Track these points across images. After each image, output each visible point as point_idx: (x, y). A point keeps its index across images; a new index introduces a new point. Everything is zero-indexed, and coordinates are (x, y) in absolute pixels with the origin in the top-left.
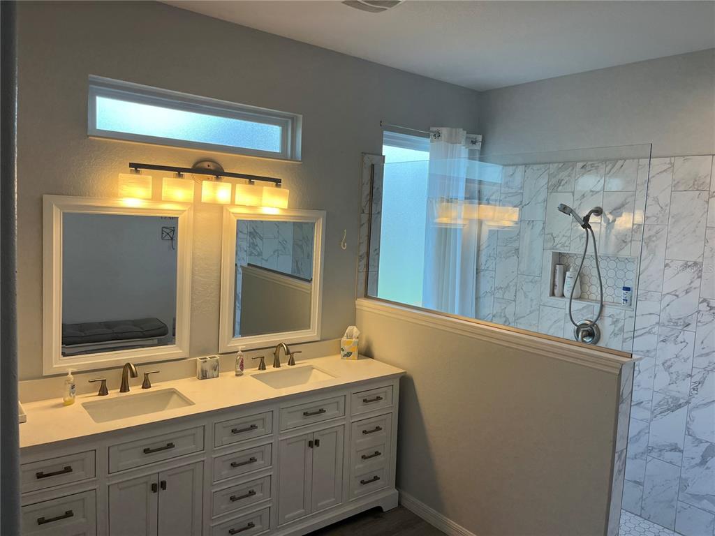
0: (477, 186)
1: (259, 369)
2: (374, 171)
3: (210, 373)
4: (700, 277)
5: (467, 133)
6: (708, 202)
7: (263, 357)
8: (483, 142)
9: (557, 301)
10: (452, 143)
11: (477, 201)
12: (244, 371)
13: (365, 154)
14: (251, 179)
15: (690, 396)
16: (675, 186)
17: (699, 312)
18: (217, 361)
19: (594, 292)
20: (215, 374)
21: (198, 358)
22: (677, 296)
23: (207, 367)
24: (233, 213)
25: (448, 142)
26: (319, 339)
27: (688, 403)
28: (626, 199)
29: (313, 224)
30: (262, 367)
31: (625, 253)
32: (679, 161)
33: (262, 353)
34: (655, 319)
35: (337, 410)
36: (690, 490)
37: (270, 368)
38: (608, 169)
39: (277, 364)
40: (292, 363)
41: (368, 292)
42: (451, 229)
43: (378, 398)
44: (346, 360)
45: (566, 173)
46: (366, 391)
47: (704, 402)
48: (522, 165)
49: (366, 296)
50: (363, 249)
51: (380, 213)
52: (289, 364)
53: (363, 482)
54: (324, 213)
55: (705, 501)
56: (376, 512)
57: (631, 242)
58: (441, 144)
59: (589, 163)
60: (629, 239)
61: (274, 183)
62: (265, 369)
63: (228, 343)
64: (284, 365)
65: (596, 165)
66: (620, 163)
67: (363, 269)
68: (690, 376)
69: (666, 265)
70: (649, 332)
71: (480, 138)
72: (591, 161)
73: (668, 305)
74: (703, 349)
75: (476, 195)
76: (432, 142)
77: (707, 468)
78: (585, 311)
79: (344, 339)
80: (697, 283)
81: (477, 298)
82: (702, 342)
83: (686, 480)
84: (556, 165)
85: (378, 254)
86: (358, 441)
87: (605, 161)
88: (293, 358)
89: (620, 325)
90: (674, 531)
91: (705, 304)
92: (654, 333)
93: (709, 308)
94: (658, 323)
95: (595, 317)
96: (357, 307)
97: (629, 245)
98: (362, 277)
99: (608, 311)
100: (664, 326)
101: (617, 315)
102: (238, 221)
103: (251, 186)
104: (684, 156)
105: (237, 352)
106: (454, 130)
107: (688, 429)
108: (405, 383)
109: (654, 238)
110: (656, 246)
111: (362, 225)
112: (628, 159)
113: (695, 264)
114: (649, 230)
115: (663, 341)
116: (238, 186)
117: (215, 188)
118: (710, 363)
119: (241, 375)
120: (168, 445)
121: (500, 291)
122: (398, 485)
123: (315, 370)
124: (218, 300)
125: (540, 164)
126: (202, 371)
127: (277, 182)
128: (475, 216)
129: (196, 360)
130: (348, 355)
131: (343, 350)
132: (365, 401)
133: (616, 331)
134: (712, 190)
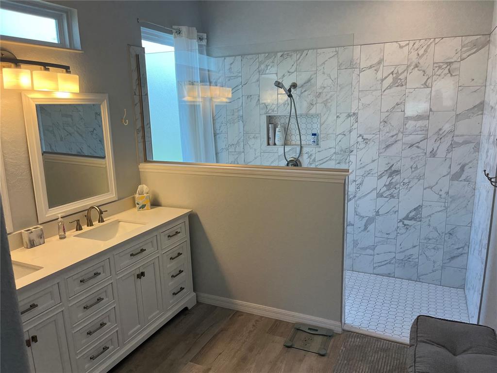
0: (207, 72)
1: (77, 230)
2: (139, 60)
3: (37, 241)
4: (357, 122)
5: (198, 32)
6: (359, 75)
7: (79, 220)
8: (207, 39)
9: (271, 148)
10: (190, 39)
11: (208, 83)
12: (67, 233)
13: (130, 45)
14: (46, 66)
15: (356, 192)
16: (340, 66)
17: (357, 143)
18: (42, 230)
19: (295, 139)
20: (42, 241)
21: (23, 231)
22: (345, 135)
23: (34, 237)
24: (31, 99)
25: (187, 38)
26: (117, 199)
27: (355, 197)
28: (311, 77)
29: (100, 105)
30: (79, 228)
31: (313, 111)
32: (341, 50)
33: (76, 217)
34: (333, 151)
35: (152, 247)
36: (359, 246)
37: (85, 228)
38: (298, 56)
39: (90, 224)
40: (101, 220)
41: (146, 157)
42: (197, 105)
43: (177, 233)
44: (142, 211)
45: (271, 60)
46: (168, 230)
47: (363, 195)
48: (239, 55)
49: (146, 161)
50: (139, 125)
51: (147, 94)
52: (99, 222)
53: (174, 294)
54: (107, 95)
55: (368, 250)
56: (185, 311)
57: (316, 104)
58: (183, 39)
59: (286, 53)
60: (314, 103)
61: (64, 70)
62: (82, 229)
63: (46, 215)
64: (96, 224)
65: (290, 54)
66: (305, 52)
67: (140, 140)
68: (355, 181)
69: (338, 117)
70: (330, 159)
71: (205, 36)
72: (287, 51)
73: (340, 141)
74: (361, 164)
75: (207, 80)
76: (175, 37)
77: (368, 231)
78: (291, 152)
79: (137, 196)
80: (355, 125)
81: (217, 154)
82: (360, 160)
83: (357, 240)
84: (263, 55)
85: (150, 127)
86: (168, 266)
87: (296, 51)
88: (102, 217)
89: (313, 158)
90: (353, 271)
91: (361, 137)
92: (333, 160)
93: (363, 140)
94: (335, 153)
95: (297, 156)
96: (140, 170)
97: (315, 107)
98: (141, 146)
99: (305, 150)
100: (338, 154)
101: (311, 151)
102: (36, 105)
103: (46, 72)
104: (344, 47)
105: (58, 219)
106: (191, 28)
107: (355, 211)
108: (192, 218)
109: (330, 101)
110: (331, 105)
111: (136, 105)
112: (310, 49)
113: (354, 114)
114: (326, 95)
115: (338, 163)
116: (34, 72)
117: (17, 75)
118: (365, 171)
119: (65, 238)
120: (31, 306)
121: (232, 147)
122: (195, 290)
123: (120, 223)
124: (30, 178)
125: (252, 54)
126: (30, 241)
127: (67, 69)
128: (208, 95)
129: (21, 232)
130: (143, 207)
131: (138, 204)
132: (169, 236)
133: (311, 162)
134: (361, 68)
